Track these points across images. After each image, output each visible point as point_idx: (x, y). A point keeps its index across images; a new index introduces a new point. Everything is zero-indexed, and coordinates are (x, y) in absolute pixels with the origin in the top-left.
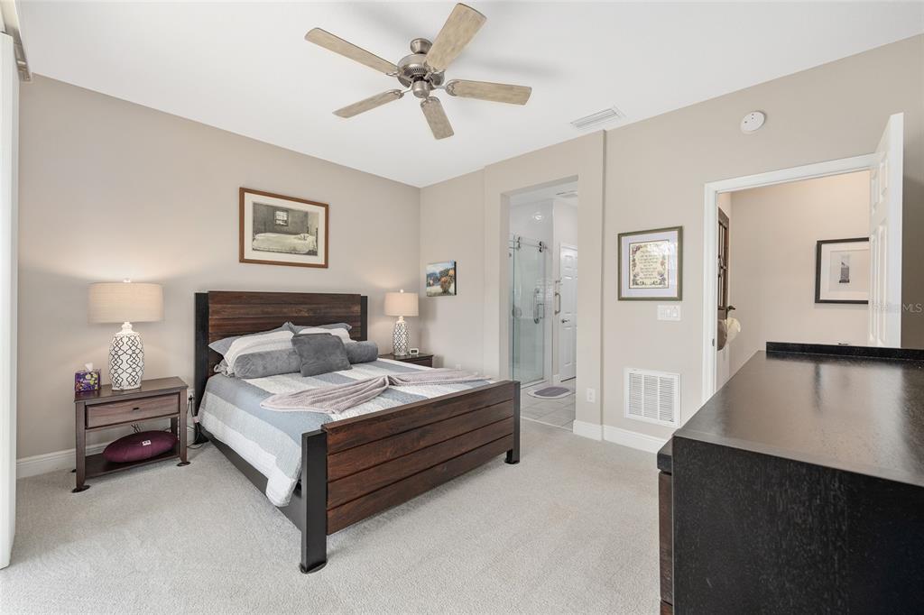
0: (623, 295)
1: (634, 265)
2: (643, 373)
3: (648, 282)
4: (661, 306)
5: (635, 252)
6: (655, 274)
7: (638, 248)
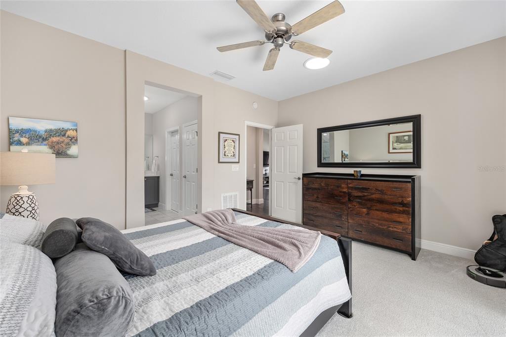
0: (221, 161)
1: (225, 148)
2: (228, 194)
3: (230, 155)
4: (233, 165)
5: (225, 141)
6: (232, 152)
7: (226, 140)
